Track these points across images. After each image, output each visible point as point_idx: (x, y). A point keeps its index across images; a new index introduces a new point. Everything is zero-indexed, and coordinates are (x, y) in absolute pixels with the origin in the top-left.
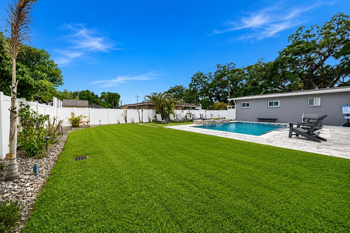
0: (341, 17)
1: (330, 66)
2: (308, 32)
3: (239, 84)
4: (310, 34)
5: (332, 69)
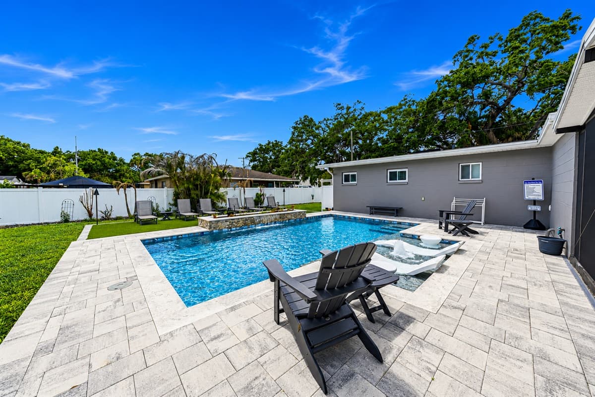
0: (538, 20)
1: (522, 109)
2: (486, 47)
3: (376, 138)
4: (489, 50)
5: (525, 114)
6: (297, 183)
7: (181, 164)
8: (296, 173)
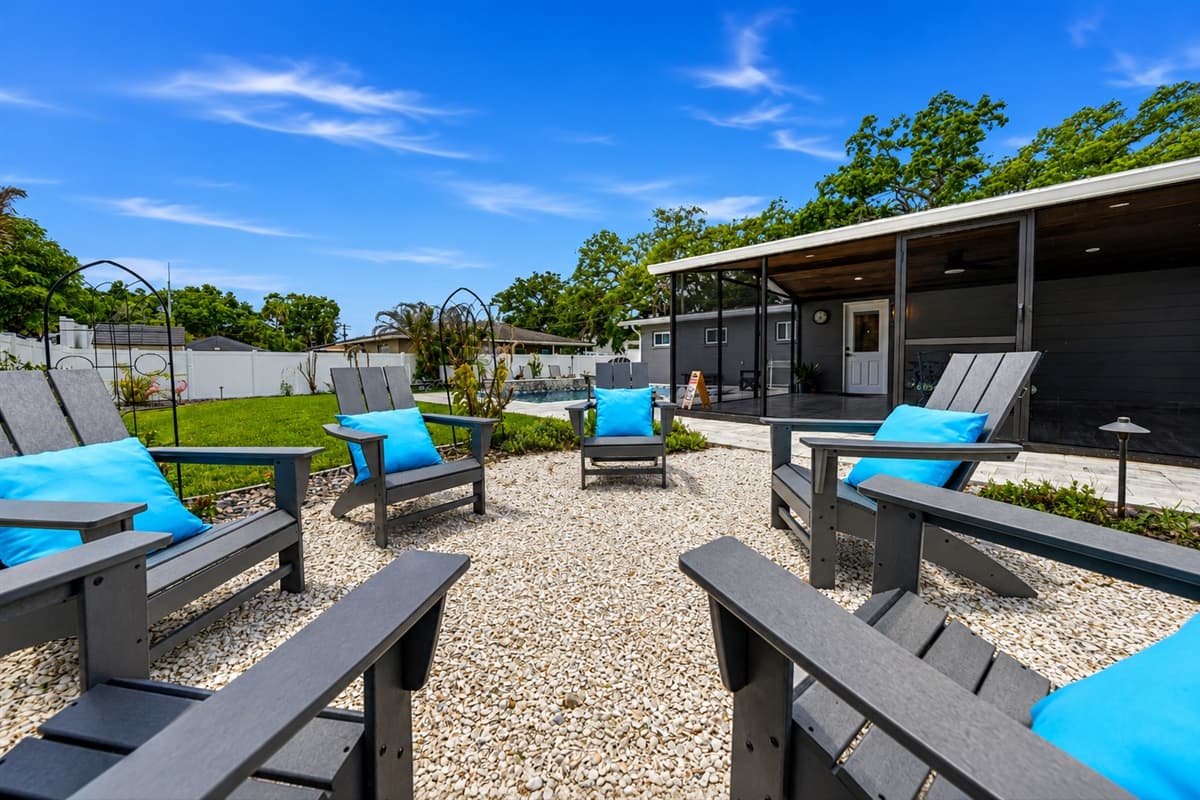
6: (590, 349)
7: (426, 324)
8: (587, 332)
